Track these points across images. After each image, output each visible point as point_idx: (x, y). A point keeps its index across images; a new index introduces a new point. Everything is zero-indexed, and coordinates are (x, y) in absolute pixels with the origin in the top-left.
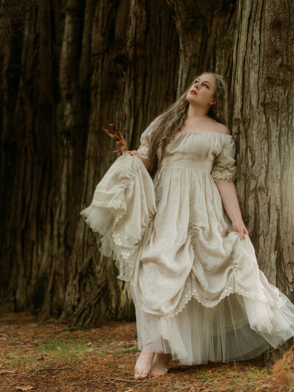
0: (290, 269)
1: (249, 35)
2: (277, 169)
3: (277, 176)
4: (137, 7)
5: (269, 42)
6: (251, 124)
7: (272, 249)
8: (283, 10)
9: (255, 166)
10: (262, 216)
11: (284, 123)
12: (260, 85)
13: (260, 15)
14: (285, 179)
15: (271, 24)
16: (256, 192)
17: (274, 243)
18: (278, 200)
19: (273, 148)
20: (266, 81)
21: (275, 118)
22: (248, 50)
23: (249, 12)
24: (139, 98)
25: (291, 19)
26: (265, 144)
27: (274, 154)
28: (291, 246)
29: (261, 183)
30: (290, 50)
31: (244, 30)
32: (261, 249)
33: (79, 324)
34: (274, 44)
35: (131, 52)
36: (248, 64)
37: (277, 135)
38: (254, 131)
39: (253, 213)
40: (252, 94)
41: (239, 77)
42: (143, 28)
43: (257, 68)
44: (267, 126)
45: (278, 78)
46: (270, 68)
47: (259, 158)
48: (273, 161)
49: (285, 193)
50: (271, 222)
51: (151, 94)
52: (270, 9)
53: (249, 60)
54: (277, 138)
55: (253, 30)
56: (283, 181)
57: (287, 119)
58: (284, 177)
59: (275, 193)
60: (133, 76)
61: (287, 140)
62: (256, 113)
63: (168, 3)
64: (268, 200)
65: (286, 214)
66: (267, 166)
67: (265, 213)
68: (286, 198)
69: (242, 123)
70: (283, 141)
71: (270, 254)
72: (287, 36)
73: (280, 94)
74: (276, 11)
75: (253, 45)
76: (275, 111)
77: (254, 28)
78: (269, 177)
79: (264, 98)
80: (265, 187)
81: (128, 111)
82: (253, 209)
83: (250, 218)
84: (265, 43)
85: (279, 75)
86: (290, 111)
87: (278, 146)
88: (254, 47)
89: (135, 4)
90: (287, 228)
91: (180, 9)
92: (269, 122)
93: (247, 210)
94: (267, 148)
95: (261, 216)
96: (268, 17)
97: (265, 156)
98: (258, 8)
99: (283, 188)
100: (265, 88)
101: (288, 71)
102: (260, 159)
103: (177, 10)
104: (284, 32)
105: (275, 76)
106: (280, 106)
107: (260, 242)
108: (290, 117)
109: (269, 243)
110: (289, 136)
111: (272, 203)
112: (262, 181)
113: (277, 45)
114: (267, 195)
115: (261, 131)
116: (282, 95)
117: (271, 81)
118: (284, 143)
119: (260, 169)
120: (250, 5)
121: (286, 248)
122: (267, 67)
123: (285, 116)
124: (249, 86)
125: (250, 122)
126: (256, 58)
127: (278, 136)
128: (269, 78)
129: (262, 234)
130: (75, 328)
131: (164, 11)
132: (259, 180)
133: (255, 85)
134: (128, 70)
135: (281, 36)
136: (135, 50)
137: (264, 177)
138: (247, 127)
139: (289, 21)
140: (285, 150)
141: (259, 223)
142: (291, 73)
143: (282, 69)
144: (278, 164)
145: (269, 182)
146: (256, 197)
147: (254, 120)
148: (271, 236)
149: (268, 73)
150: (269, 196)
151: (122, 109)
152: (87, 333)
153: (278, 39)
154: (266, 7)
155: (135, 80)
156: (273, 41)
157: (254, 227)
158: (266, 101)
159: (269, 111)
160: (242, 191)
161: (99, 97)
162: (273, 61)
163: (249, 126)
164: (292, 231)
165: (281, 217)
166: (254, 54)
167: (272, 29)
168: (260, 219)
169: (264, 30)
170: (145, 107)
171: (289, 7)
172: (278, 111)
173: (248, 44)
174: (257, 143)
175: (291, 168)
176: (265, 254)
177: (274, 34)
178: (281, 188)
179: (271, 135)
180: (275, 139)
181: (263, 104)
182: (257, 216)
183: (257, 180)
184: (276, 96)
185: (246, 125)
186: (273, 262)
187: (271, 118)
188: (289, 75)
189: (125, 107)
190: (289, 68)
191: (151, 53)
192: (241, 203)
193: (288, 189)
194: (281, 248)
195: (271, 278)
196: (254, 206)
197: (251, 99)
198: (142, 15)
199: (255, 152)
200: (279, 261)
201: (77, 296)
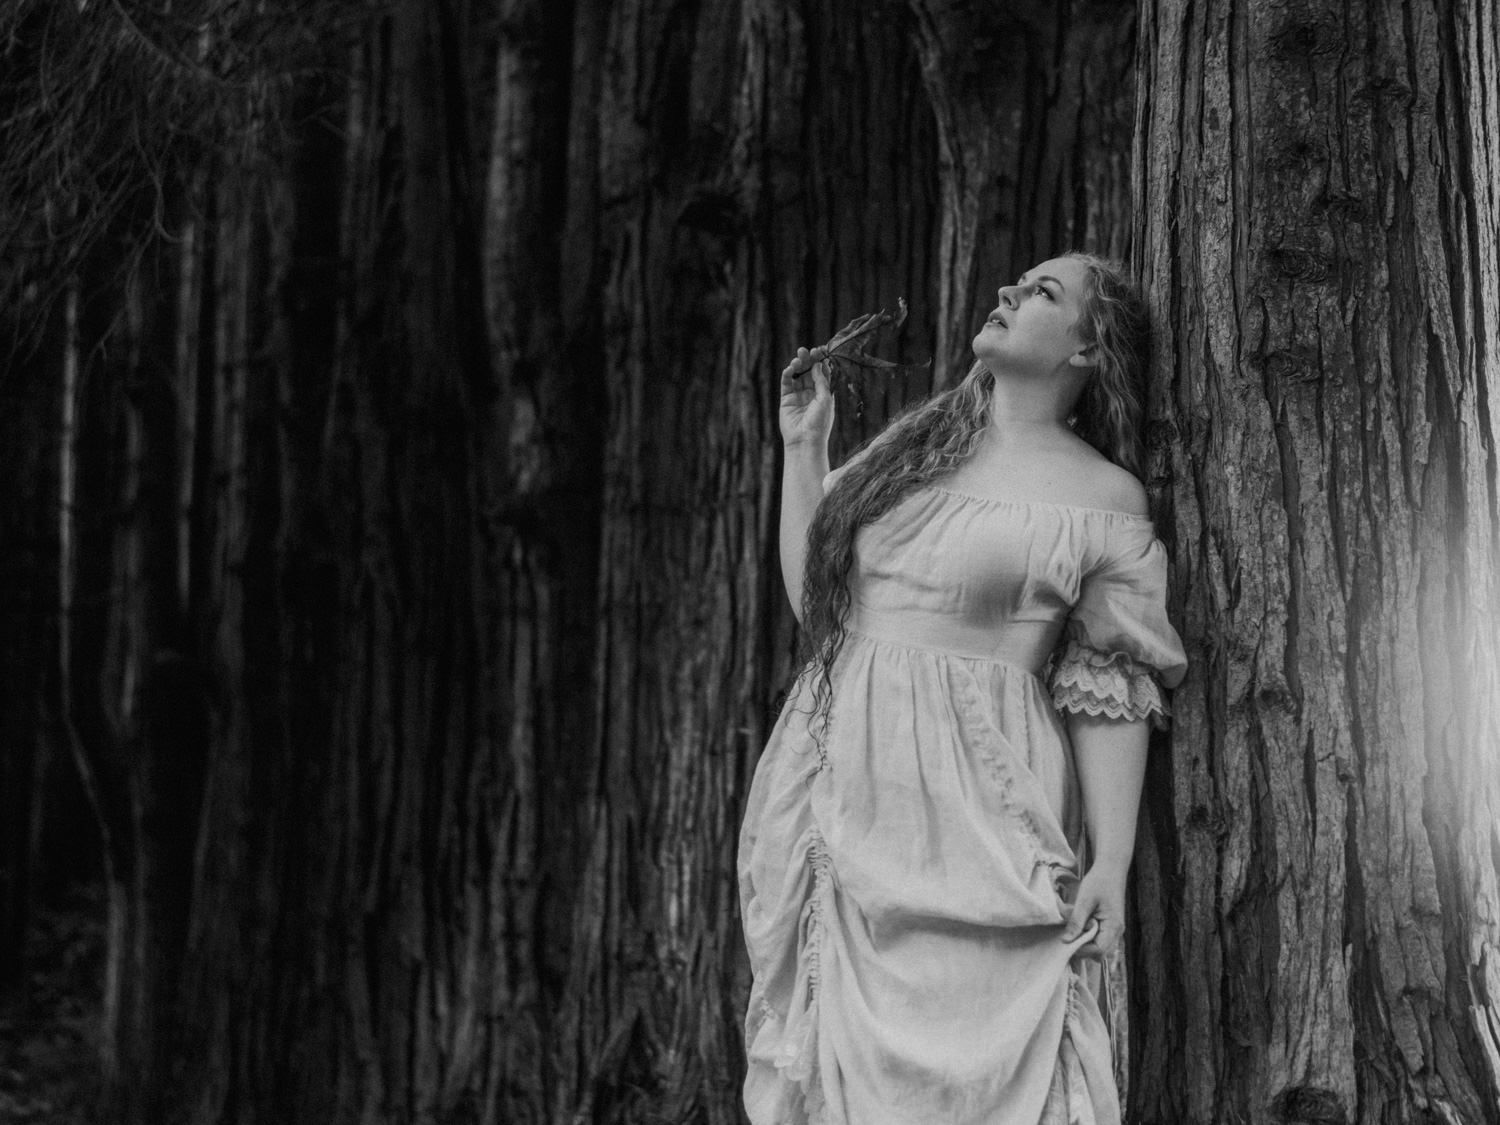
0: (1412, 1017)
1: (1187, 86)
2: (1331, 616)
3: (1332, 642)
5: (1271, 112)
6: (1217, 439)
7: (1332, 937)
9: (1240, 605)
10: (1283, 807)
11: (1347, 428)
12: (1243, 282)
13: (1226, 9)
14: (1366, 654)
15: (1271, 38)
16: (1253, 712)
17: (1337, 915)
18: (1345, 737)
19: (1308, 531)
20: (1266, 266)
21: (1309, 409)
22: (1187, 147)
25: (1352, 15)
26: (1276, 517)
27: (1315, 556)
28: (1407, 921)
29: (1269, 676)
30: (1356, 136)
31: (1168, 67)
32: (1287, 942)
34: (1289, 117)
35: (751, 182)
37: (1321, 476)
38: (1230, 469)
39: (1246, 795)
40: (1212, 322)
41: (1157, 255)
42: (793, 87)
43: (1224, 216)
44: (1280, 444)
45: (1313, 249)
46: (1277, 213)
47: (1254, 572)
48: (1314, 581)
49: (1369, 711)
50: (1319, 829)
53: (1191, 185)
54: (1321, 490)
55: (1203, 66)
56: (1358, 661)
57: (1358, 413)
58: (1363, 643)
59: (1331, 711)
60: (760, 277)
61: (1366, 495)
62: (1230, 394)
64: (1303, 743)
65: (1379, 796)
66: (1291, 605)
67: (1295, 794)
68: (1375, 731)
69: (1178, 439)
70: (1346, 499)
71: (1323, 961)
72: (1338, 83)
73: (1323, 312)
75: (1206, 126)
76: (1308, 382)
77: (1208, 60)
78: (1302, 648)
79: (1261, 334)
80: (1287, 689)
81: (751, 415)
82: (1245, 782)
83: (1235, 818)
84: (1254, 116)
85: (1317, 242)
86: (1369, 378)
87: (1329, 523)
88: (1210, 135)
90: (1389, 851)
92: (1286, 426)
93: (1222, 785)
94: (1285, 532)
95: (1279, 806)
97: (1278, 565)
99: (1361, 688)
100: (1263, 295)
101: (1351, 222)
102: (1259, 578)
104: (1326, 67)
105: (1300, 245)
106: (1325, 363)
107: (1282, 912)
108: (1372, 405)
109: (1320, 913)
110: (1373, 479)
111: (1320, 755)
112: (1273, 665)
113: (1301, 121)
114: (1298, 720)
115: (1256, 464)
116: (1333, 317)
117: (1284, 267)
118: (1354, 509)
119: (1264, 619)
121: (1389, 931)
122: (1264, 210)
123: (1351, 401)
124: (1198, 289)
125: (1209, 434)
126: (1222, 177)
127: (1325, 481)
128: (1275, 255)
129: (1289, 878)
131: (876, 14)
132: (1262, 663)
133: (1221, 284)
134: (743, 255)
135: (1314, 84)
136: (765, 176)
137: (1282, 650)
138: (1200, 454)
139: (1345, 23)
140: (1357, 538)
141: (1273, 834)
142: (1363, 228)
143: (1326, 213)
145: (1300, 667)
146: (1255, 731)
147: (1225, 424)
148: (1323, 887)
149: (1271, 232)
150: (1304, 724)
151: (727, 411)
153: (1304, 99)
155: (772, 291)
156: (1282, 105)
157: (1254, 854)
158: (1271, 347)
159: (1284, 385)
160: (1195, 712)
161: (637, 368)
162: (1287, 184)
163: (1206, 450)
164: (1408, 861)
165: (1360, 808)
166: (1212, 162)
167: (1279, 58)
168: (1274, 819)
169: (1246, 64)
172: (1320, 381)
173: (1185, 123)
174: (1243, 514)
175: (1387, 608)
176: (1304, 957)
177: (1288, 77)
178: (1351, 691)
179: (1298, 481)
180: (1316, 496)
181: (1257, 359)
182: (1264, 807)
183: (1250, 662)
184: (1308, 323)
185: (1197, 445)
186: (1340, 992)
187: (1292, 411)
188: (1355, 238)
189: (737, 401)
190: (1352, 209)
191: (828, 182)
192: (1196, 761)
193: (1380, 692)
194: (1369, 934)
195: (1336, 1055)
196: (1245, 767)
197: (1208, 340)
198: (787, 34)
199: (1236, 549)
200: (1365, 984)
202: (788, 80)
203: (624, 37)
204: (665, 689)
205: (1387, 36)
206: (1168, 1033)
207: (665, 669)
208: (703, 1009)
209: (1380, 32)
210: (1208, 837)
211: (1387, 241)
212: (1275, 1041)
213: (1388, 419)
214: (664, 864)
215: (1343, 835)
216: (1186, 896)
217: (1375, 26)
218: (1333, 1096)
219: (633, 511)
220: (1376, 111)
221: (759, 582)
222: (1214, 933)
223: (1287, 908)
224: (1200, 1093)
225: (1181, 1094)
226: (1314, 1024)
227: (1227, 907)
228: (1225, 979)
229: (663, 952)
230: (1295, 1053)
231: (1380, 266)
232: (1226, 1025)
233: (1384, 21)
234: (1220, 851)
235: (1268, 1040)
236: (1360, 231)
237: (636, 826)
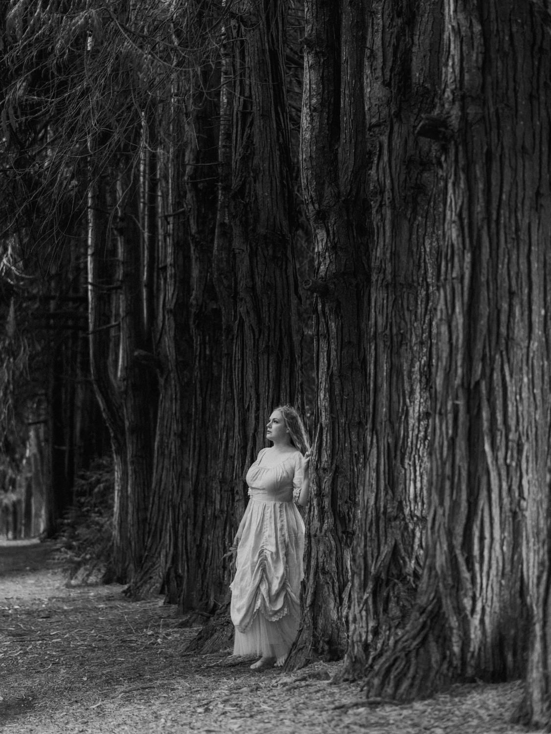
4: (461, 16)
24: (479, 208)
33: (386, 691)
35: (455, 112)
42: (477, 61)
51: (504, 197)
60: (462, 162)
81: (458, 236)
89: (455, 11)
130: (379, 699)
134: (452, 151)
136: (463, 108)
152: (405, 712)
155: (468, 169)
161: (388, 213)
170: (493, 226)
189: (450, 229)
191: (497, 111)
198: (472, 33)
201: (372, 624)
202: (474, 57)
203: (375, 41)
204: (406, 378)
207: (405, 367)
208: (438, 546)
214: (406, 466)
219: (387, 286)
221: (464, 323)
229: (407, 511)
237: (392, 446)
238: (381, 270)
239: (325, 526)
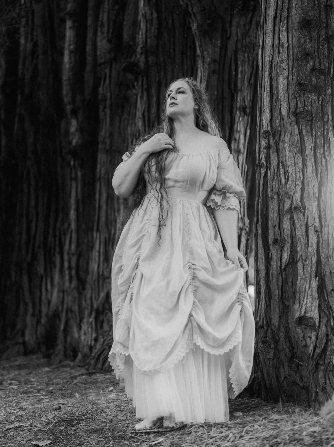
1: (275, 36)
2: (314, 186)
3: (314, 194)
4: (147, 8)
5: (299, 44)
6: (283, 136)
7: (313, 275)
8: (312, 7)
9: (288, 183)
10: (300, 239)
11: (319, 134)
12: (291, 92)
13: (286, 14)
14: (323, 197)
15: (299, 23)
16: (292, 213)
17: (314, 269)
18: (317, 220)
19: (308, 163)
20: (297, 88)
21: (309, 128)
22: (275, 53)
23: (274, 11)
24: (153, 111)
25: (322, 17)
26: (299, 158)
27: (310, 169)
29: (296, 203)
30: (322, 51)
31: (269, 31)
32: (300, 276)
33: (98, 367)
34: (304, 45)
35: (142, 59)
36: (276, 70)
37: (312, 147)
38: (286, 145)
39: (289, 236)
40: (282, 103)
41: (266, 84)
42: (154, 33)
43: (285, 73)
44: (300, 138)
45: (310, 83)
46: (300, 73)
47: (292, 174)
48: (309, 176)
49: (324, 212)
50: (309, 245)
52: (297, 6)
53: (276, 64)
54: (312, 151)
55: (279, 30)
56: (321, 199)
57: (322, 129)
58: (322, 194)
59: (313, 213)
60: (145, 86)
61: (324, 152)
62: (287, 123)
63: (182, 3)
64: (306, 221)
65: (326, 236)
66: (303, 183)
67: (303, 235)
68: (325, 218)
69: (272, 136)
70: (319, 154)
71: (310, 281)
72: (318, 36)
73: (313, 101)
74: (304, 8)
75: (280, 47)
76: (308, 121)
77: (281, 29)
78: (306, 195)
79: (295, 107)
80: (301, 206)
81: (142, 125)
82: (289, 232)
83: (286, 242)
84: (294, 45)
85: (311, 80)
86: (325, 120)
87: (313, 160)
88: (281, 50)
89: (144, 5)
90: (329, 252)
91: (195, 10)
92: (302, 133)
93: (282, 233)
94: (301, 163)
95: (298, 239)
96: (296, 15)
97: (299, 172)
98: (284, 6)
99: (322, 206)
100: (296, 96)
101: (321, 75)
102: (294, 175)
103: (192, 10)
104: (314, 31)
105: (306, 82)
106: (313, 115)
107: (299, 268)
108: (326, 127)
109: (309, 268)
110: (326, 148)
111: (310, 225)
112: (297, 200)
113: (307, 47)
114: (304, 215)
115: (294, 143)
116: (316, 102)
117: (302, 88)
118: (321, 156)
119: (295, 187)
120: (275, 3)
121: (328, 274)
122: (297, 72)
123: (320, 126)
124: (278, 94)
125: (280, 135)
126: (285, 62)
127: (313, 148)
128: (300, 84)
129: (301, 259)
130: (94, 371)
131: (177, 12)
132: (294, 199)
133: (284, 92)
134: (140, 80)
135: (311, 36)
136: (146, 58)
137: (300, 196)
138: (278, 140)
139: (320, 19)
140: (321, 164)
141: (296, 247)
143: (314, 73)
144: (315, 180)
145: (305, 200)
146: (292, 218)
147: (285, 132)
148: (310, 261)
149: (298, 78)
150: (306, 216)
151: (135, 124)
152: (107, 377)
153: (308, 40)
154: (293, 5)
155: (148, 91)
156: (302, 42)
157: (291, 252)
158: (298, 110)
159: (302, 121)
160: (275, 212)
161: (108, 111)
162: (303, 64)
163: (279, 139)
165: (321, 239)
166: (282, 57)
167: (301, 29)
168: (297, 242)
169: (292, 30)
171: (318, 4)
172: (312, 120)
173: (274, 46)
174: (290, 157)
175: (329, 184)
176: (305, 281)
177: (303, 34)
178: (319, 207)
179: (305, 148)
180: (310, 153)
181: (294, 114)
182: (294, 239)
183: (291, 199)
184: (309, 104)
185: (277, 137)
186: (315, 290)
187: (304, 129)
188: (322, 80)
189: (138, 121)
190: (321, 72)
191: (164, 59)
192: (275, 226)
193: (327, 207)
194: (323, 274)
195: (313, 308)
196: (289, 228)
197: (280, 108)
198: (152, 18)
199: (288, 167)
200: (321, 287)
201: (94, 335)
202: (153, 31)
203: (104, 17)
204: (116, 201)
205: (331, 23)
206: (266, 301)
209: (329, 22)
210: (278, 247)
211: (331, 81)
212: (296, 303)
213: (331, 131)
215: (316, 247)
216: (272, 263)
217: (328, 20)
218: (312, 318)
219: (107, 152)
220: (328, 44)
222: (280, 273)
223: (300, 267)
224: (275, 317)
225: (270, 318)
226: (307, 299)
227: (283, 267)
228: (282, 286)
230: (302, 306)
231: (329, 88)
232: (282, 299)
233: (330, 19)
234: (281, 251)
235: (294, 303)
236: (323, 78)
237: (107, 239)
238: (104, 143)
239: (73, 286)
